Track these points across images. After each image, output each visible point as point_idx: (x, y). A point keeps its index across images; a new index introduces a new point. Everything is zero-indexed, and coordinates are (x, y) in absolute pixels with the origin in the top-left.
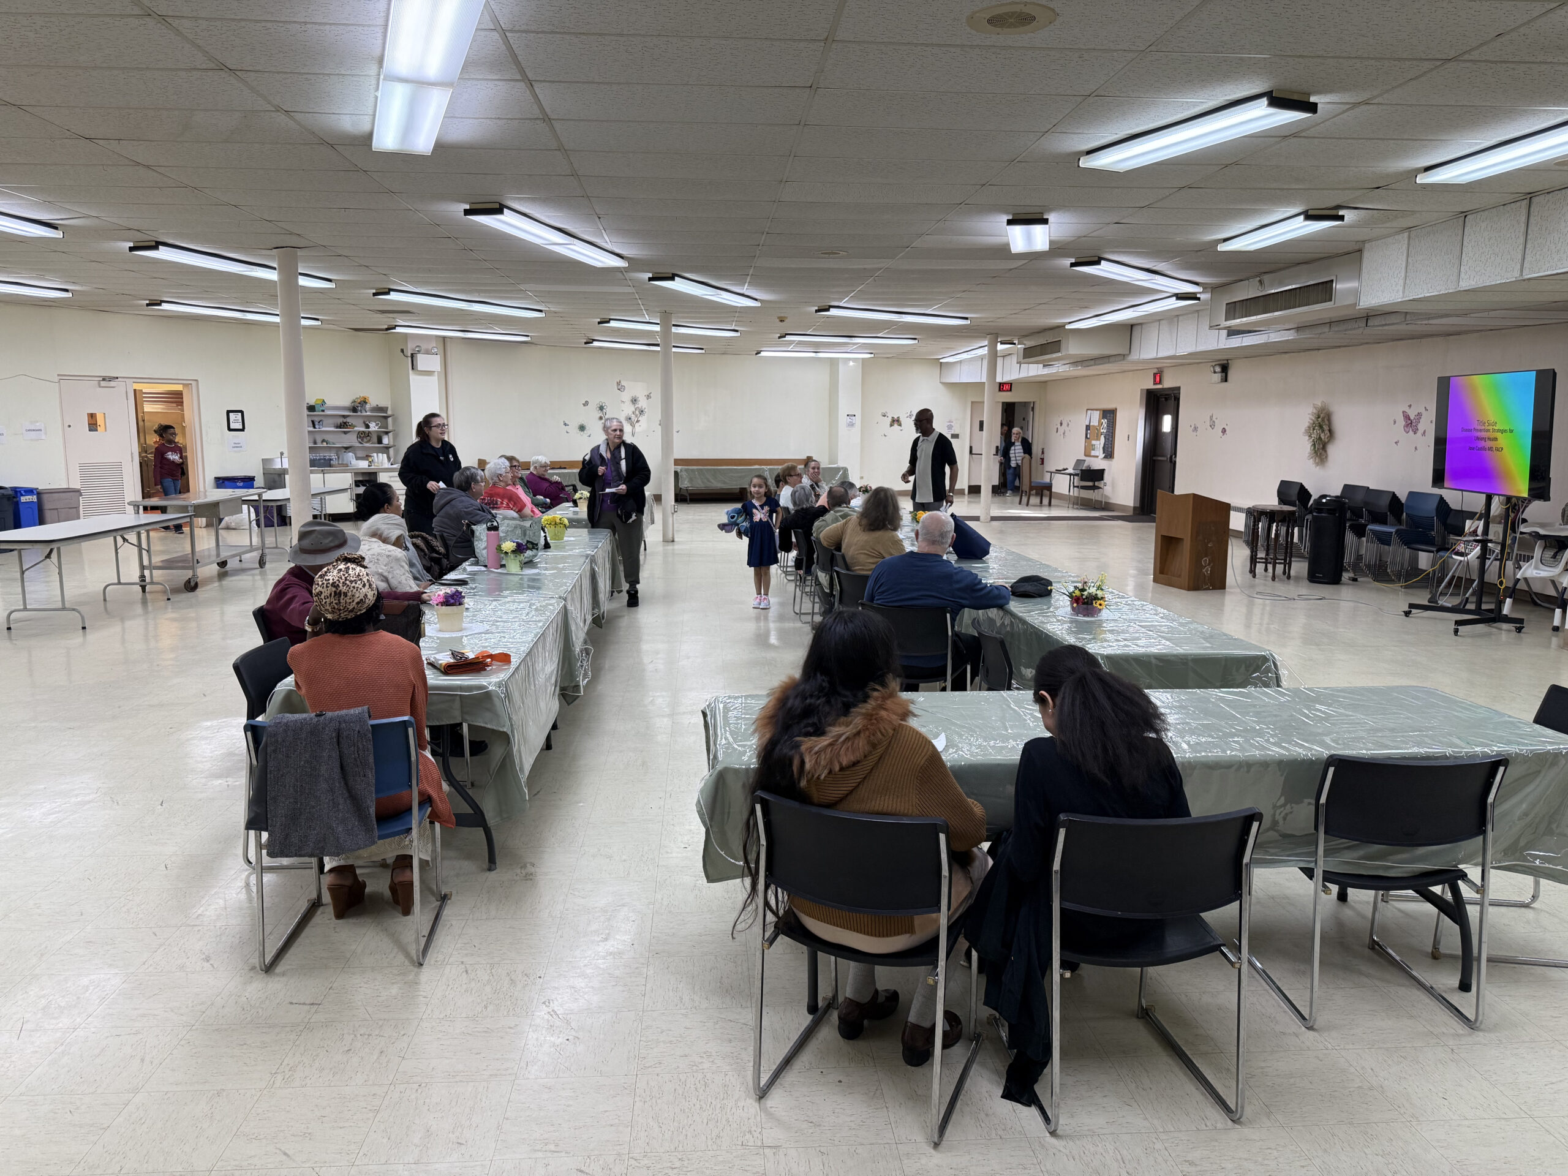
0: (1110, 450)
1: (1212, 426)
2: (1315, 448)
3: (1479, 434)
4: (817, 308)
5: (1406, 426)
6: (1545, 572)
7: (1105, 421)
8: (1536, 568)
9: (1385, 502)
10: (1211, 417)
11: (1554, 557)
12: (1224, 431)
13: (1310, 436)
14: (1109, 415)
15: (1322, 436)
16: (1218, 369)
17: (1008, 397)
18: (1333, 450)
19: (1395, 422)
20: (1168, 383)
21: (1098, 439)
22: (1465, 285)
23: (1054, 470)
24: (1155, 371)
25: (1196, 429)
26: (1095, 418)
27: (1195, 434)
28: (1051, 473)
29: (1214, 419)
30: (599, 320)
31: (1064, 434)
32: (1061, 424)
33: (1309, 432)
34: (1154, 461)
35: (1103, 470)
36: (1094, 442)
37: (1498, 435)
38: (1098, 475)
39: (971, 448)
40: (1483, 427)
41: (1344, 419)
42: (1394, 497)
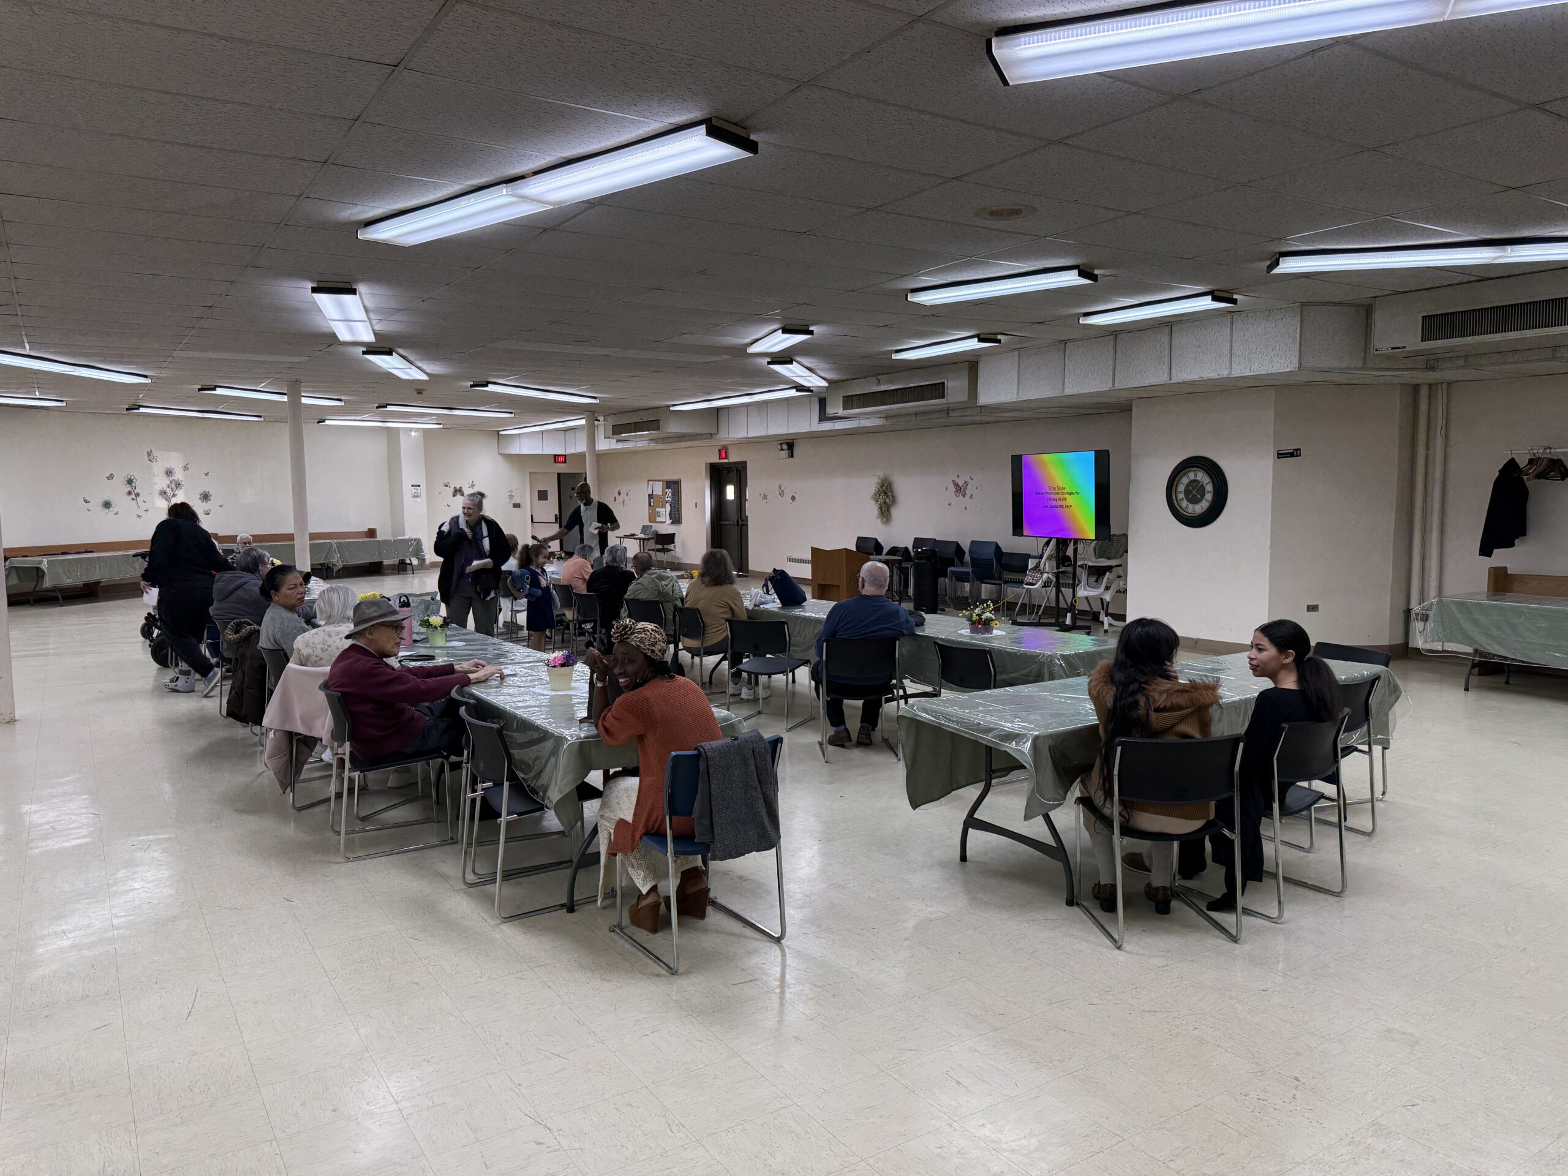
0: (677, 516)
1: (782, 494)
2: (881, 509)
3: (1051, 496)
4: (472, 383)
5: (957, 491)
6: (1092, 593)
7: (669, 491)
8: (1085, 590)
9: (952, 550)
10: (780, 487)
11: (1097, 581)
12: (793, 498)
13: (877, 501)
14: (674, 486)
15: (887, 500)
16: (785, 447)
17: (562, 468)
18: (895, 512)
19: (947, 489)
20: (733, 458)
21: (663, 506)
22: (1069, 391)
23: (622, 536)
24: (720, 447)
25: (765, 497)
26: (658, 488)
27: (765, 501)
28: (621, 538)
29: (783, 488)
30: (200, 387)
31: (623, 502)
32: (619, 494)
33: (876, 497)
34: (721, 525)
35: (674, 534)
36: (658, 510)
37: (1067, 496)
38: (670, 538)
39: (532, 516)
40: (1053, 491)
41: (903, 486)
42: (958, 546)
